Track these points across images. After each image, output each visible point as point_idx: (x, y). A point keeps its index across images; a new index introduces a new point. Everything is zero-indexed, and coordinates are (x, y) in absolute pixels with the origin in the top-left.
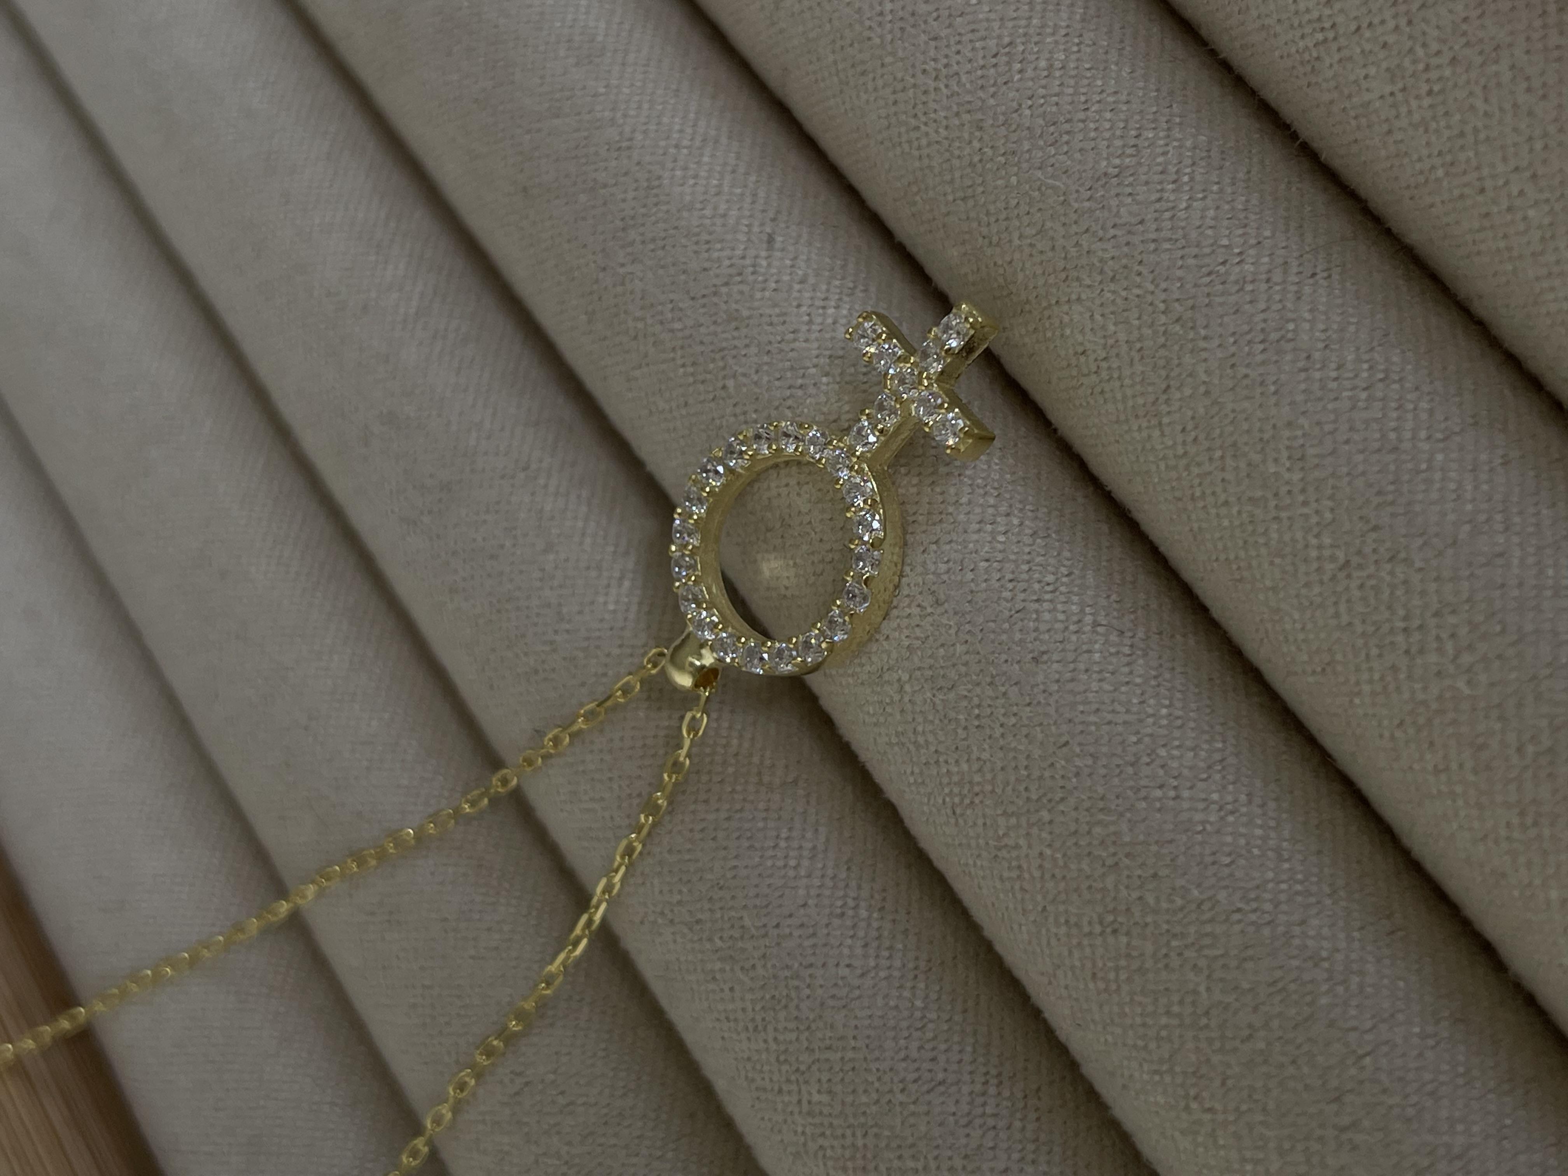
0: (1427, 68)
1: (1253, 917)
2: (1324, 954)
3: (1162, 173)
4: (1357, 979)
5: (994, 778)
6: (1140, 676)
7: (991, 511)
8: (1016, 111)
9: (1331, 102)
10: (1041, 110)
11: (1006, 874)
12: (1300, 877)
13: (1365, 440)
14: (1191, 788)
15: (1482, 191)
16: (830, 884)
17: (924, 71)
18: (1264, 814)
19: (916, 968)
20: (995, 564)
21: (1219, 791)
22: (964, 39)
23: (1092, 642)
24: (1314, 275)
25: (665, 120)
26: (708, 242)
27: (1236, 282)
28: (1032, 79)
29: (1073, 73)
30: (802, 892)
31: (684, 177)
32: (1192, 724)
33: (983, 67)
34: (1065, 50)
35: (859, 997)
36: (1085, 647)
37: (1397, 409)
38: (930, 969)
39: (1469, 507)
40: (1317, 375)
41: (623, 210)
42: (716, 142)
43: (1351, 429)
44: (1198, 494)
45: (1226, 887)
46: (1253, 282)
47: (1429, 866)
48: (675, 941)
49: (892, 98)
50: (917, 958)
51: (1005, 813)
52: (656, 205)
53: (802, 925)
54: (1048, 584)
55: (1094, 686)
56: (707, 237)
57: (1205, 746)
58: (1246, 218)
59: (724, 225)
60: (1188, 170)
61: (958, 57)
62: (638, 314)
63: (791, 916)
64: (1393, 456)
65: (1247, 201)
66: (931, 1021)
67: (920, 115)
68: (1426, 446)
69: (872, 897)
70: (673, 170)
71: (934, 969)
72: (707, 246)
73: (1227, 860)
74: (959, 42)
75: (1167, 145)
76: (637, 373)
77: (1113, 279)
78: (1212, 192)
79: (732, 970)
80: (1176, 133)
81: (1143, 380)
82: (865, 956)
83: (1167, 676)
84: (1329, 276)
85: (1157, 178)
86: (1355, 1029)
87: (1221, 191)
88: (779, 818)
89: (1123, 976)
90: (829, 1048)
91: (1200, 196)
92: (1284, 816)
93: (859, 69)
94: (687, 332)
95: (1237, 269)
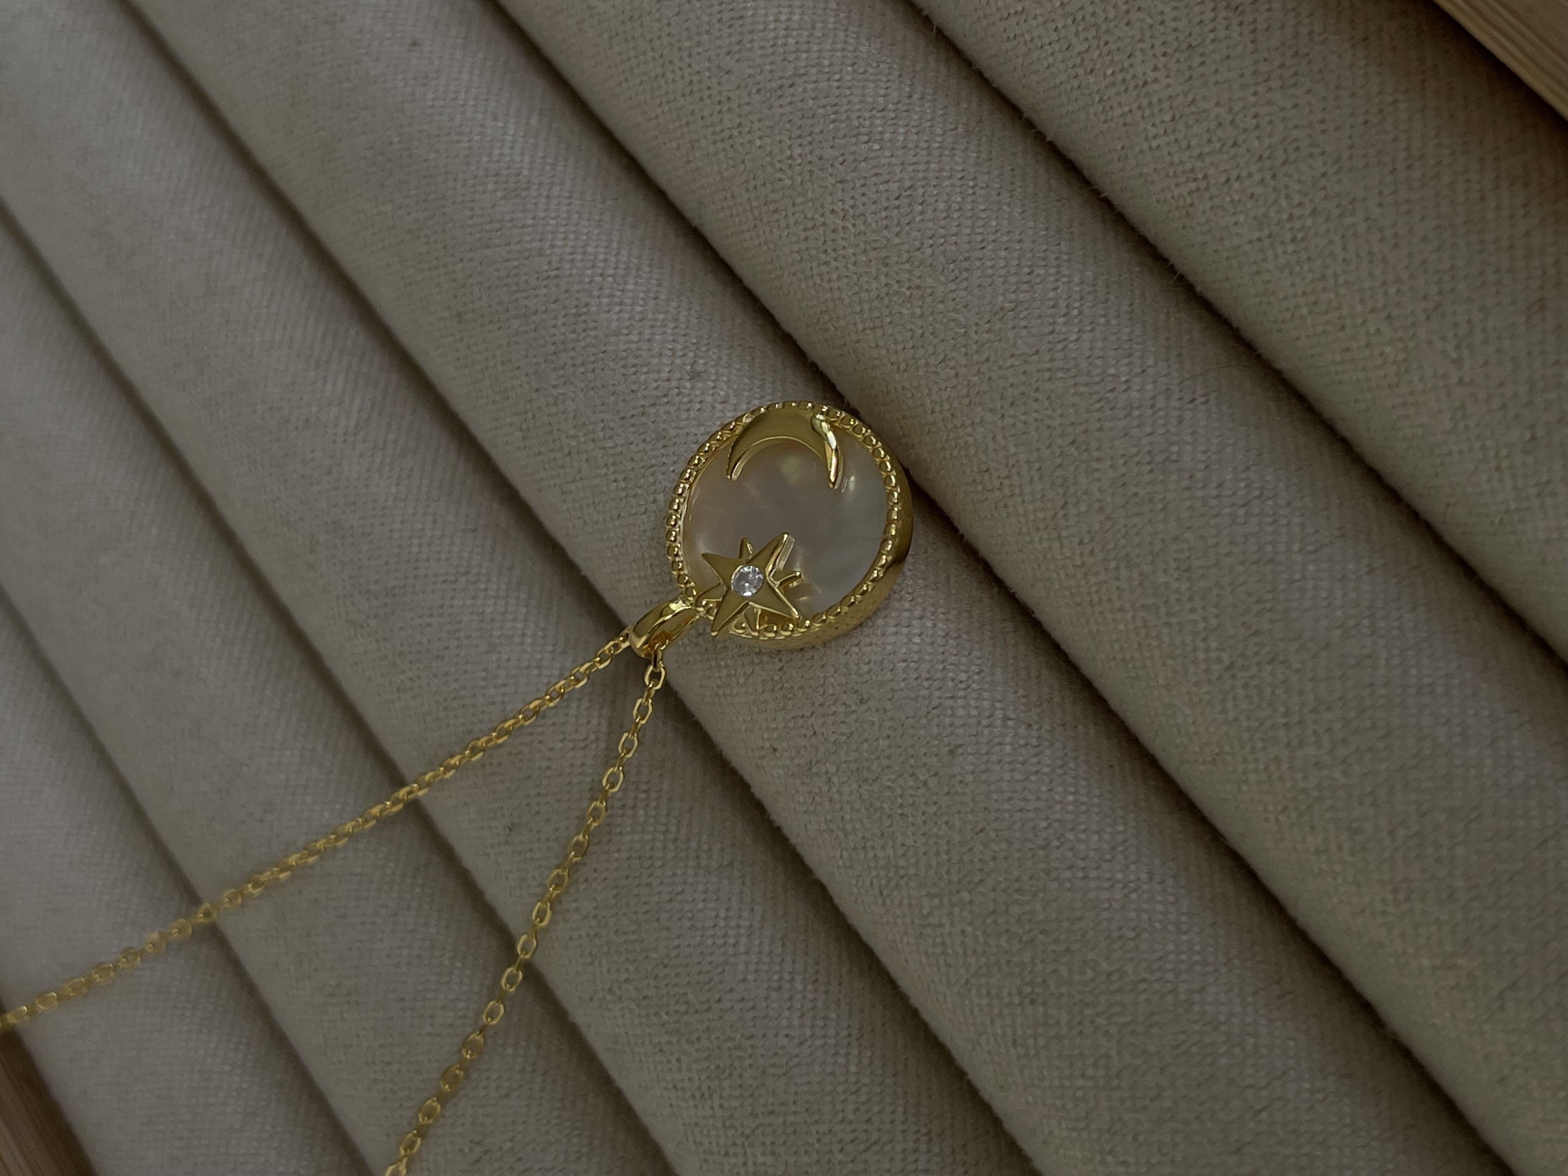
0: (1291, 218)
1: (1157, 986)
2: (1222, 1018)
3: (1053, 307)
4: (1252, 1040)
5: (917, 862)
6: (1047, 766)
7: (906, 614)
8: (919, 249)
9: (1205, 244)
10: (942, 248)
11: (930, 950)
12: (1197, 948)
13: (1245, 552)
14: (1098, 868)
15: (1343, 328)
16: (766, 959)
17: (833, 211)
18: (1164, 890)
19: (849, 1035)
20: (912, 665)
21: (1122, 871)
22: (868, 181)
23: (1002, 735)
24: (1194, 400)
25: (590, 250)
26: (634, 366)
27: (1124, 408)
28: (933, 220)
29: (969, 214)
30: (741, 968)
31: (609, 304)
32: (1096, 810)
33: (886, 209)
34: (961, 193)
35: (798, 1065)
36: (997, 740)
37: (1271, 524)
38: (862, 1036)
39: (1339, 613)
40: (1200, 494)
41: (554, 335)
42: (638, 269)
43: (1231, 543)
44: (1095, 598)
45: (1133, 959)
46: (1139, 407)
47: (1313, 935)
48: (623, 1016)
49: (803, 235)
50: (849, 1026)
51: (928, 894)
52: (585, 330)
53: (743, 999)
54: (961, 682)
55: (1007, 776)
56: (635, 361)
57: (1109, 830)
58: (1131, 348)
59: (649, 350)
60: (1077, 305)
61: (864, 199)
62: (572, 432)
63: (732, 990)
64: (1270, 567)
65: (1132, 332)
66: (865, 1085)
67: (829, 251)
68: (1299, 558)
69: (806, 970)
70: (599, 297)
71: (866, 1036)
72: (634, 369)
73: (1132, 934)
74: (864, 185)
75: (1057, 280)
76: (572, 487)
77: (1012, 404)
78: (1099, 324)
79: (678, 1041)
80: (1065, 271)
81: (1043, 496)
82: (802, 1026)
83: (1072, 765)
84: (1207, 401)
85: (1049, 312)
86: (1251, 1087)
87: (1107, 323)
88: (718, 899)
89: (1042, 1042)
90: (772, 1113)
91: (1089, 328)
92: (1182, 891)
93: (772, 208)
94: (618, 450)
95: (1124, 396)
